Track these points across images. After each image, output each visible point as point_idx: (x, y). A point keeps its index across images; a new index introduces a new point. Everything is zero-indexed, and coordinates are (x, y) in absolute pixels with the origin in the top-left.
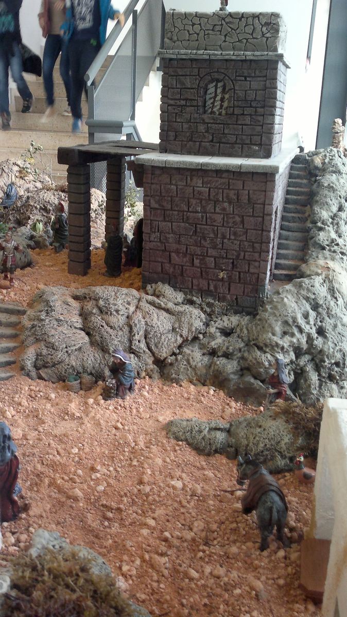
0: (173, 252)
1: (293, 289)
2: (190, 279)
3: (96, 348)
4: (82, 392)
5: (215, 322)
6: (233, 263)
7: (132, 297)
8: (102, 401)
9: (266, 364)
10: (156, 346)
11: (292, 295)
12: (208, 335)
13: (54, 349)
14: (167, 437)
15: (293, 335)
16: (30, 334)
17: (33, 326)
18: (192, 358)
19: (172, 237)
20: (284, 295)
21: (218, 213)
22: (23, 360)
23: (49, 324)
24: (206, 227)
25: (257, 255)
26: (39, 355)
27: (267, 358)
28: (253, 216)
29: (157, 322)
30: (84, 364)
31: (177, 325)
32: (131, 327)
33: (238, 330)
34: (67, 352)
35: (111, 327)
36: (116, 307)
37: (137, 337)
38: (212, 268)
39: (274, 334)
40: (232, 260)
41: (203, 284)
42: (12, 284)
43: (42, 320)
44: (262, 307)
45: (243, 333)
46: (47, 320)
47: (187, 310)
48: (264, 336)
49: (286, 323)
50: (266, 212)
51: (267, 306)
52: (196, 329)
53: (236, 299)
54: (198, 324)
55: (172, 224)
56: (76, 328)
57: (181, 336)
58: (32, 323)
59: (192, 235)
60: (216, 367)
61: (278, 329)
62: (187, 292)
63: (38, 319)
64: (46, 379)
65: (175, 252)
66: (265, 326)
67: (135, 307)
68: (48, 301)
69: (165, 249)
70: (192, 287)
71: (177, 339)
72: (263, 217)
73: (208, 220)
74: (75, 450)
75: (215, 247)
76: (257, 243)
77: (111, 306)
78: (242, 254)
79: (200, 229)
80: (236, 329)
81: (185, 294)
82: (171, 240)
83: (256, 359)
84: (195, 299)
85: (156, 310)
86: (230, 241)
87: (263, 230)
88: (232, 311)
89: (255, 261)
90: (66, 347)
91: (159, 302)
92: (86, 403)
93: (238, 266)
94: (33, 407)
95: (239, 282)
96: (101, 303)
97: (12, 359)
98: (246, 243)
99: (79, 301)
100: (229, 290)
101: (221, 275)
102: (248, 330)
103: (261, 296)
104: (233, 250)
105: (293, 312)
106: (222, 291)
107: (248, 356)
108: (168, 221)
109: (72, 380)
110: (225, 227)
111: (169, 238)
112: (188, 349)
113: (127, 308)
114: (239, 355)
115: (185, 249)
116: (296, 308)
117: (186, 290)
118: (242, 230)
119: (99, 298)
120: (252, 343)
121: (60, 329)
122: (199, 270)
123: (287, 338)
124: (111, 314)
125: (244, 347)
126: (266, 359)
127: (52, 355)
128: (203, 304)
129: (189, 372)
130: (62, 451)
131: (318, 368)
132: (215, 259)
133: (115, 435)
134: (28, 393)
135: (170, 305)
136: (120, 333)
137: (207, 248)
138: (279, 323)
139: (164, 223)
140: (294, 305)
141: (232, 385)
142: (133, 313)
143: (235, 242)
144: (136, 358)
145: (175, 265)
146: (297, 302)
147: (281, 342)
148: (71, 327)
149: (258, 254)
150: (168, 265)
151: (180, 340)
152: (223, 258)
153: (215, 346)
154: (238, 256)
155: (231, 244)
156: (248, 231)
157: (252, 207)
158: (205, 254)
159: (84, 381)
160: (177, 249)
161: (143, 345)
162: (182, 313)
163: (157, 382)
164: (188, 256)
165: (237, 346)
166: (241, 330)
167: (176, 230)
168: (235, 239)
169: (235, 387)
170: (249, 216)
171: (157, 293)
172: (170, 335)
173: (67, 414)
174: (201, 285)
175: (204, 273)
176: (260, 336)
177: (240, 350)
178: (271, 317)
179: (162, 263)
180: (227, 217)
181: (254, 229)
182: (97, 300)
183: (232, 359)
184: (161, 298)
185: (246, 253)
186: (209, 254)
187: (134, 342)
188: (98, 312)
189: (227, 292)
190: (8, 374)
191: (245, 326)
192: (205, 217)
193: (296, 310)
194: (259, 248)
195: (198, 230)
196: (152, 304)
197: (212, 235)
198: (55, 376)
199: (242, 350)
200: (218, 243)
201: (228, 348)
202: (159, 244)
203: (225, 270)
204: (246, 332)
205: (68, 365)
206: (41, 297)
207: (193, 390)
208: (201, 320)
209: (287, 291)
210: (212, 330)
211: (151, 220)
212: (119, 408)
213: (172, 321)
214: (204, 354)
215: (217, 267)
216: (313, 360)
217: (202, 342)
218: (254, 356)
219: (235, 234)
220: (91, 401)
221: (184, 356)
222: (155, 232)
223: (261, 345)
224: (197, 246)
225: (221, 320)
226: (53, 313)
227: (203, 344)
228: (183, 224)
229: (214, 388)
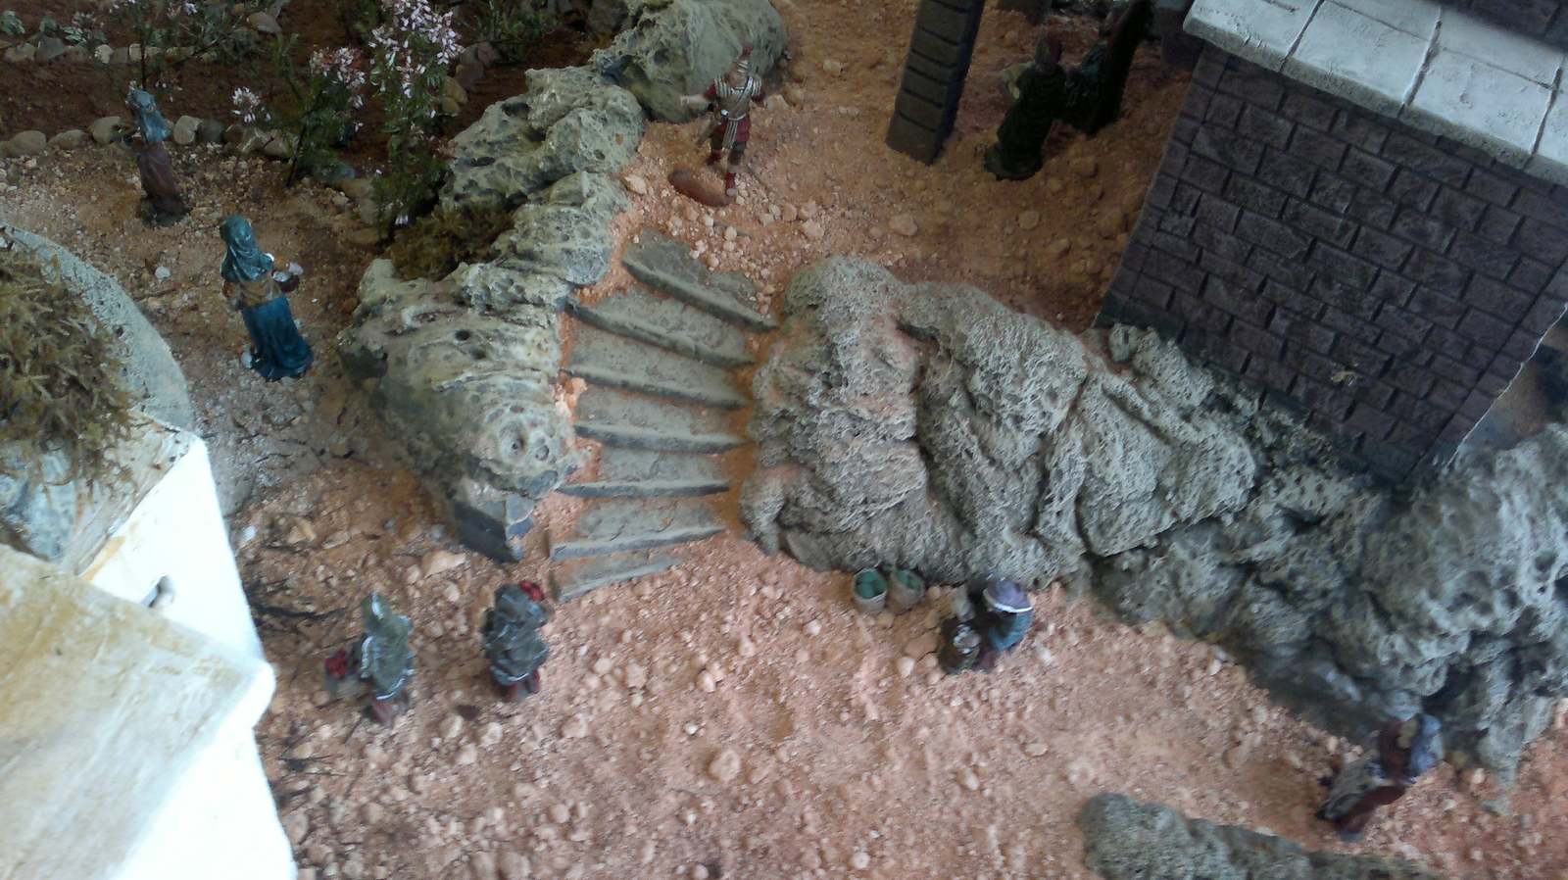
0: (1218, 276)
1: (1537, 471)
2: (1245, 353)
3: (943, 507)
4: (886, 619)
5: (1280, 486)
6: (1389, 363)
7: (1064, 376)
8: (935, 678)
9: (1385, 659)
10: (1101, 528)
11: (1528, 491)
12: (1249, 518)
13: (833, 500)
14: (1083, 862)
15: (1486, 609)
16: (772, 431)
17: (784, 416)
18: (1189, 575)
19: (1229, 242)
20: (1505, 486)
21: (1397, 237)
22: (749, 508)
23: (830, 424)
24: (1345, 255)
25: (1468, 373)
26: (789, 503)
27: (1392, 646)
28: (1505, 282)
29: (1120, 471)
30: (906, 548)
31: (1169, 482)
32: (1045, 475)
33: (1337, 528)
34: (865, 513)
35: (993, 462)
36: (1017, 407)
37: (1056, 506)
38: (1318, 353)
39: (1433, 596)
40: (1386, 358)
41: (1280, 378)
42: (731, 192)
43: (812, 408)
44: (1428, 490)
45: (1350, 548)
46: (825, 414)
47: (1211, 443)
48: (1406, 593)
49: (1481, 577)
50: (1550, 288)
51: (1443, 508)
52: (1222, 505)
53: (1362, 438)
54: (1231, 493)
55: (1241, 213)
56: (896, 441)
57: (1175, 514)
58: (783, 405)
59: (1294, 260)
60: (1245, 617)
61: (1450, 587)
62: (1223, 376)
63: (800, 398)
64: (802, 558)
65: (1224, 278)
66: (1417, 565)
67: (1067, 409)
68: (834, 345)
69: (1199, 259)
70: (1244, 370)
71: (1160, 522)
72: (1537, 297)
73: (1359, 243)
74: (862, 861)
75: (1350, 309)
76: (1485, 346)
77: (1004, 401)
78: (1426, 355)
79: (1326, 255)
80: (1331, 523)
81: (1218, 378)
82: (1223, 249)
83: (1360, 640)
84: (1240, 402)
85: (1126, 425)
86: (1405, 315)
87: (1517, 325)
88: (1336, 459)
89: (1460, 383)
90: (865, 502)
91: (1139, 401)
92: (894, 670)
93: (1401, 374)
94: (765, 663)
95: (1385, 410)
96: (978, 384)
97: (719, 482)
98: (1451, 337)
99: (915, 343)
100: (1350, 412)
101: (1340, 376)
102: (1364, 544)
103: (1435, 462)
104: (1405, 337)
105: (1514, 555)
106: (1326, 409)
107: (1341, 622)
108: (1232, 202)
109: (869, 591)
110: (1405, 277)
111: (1219, 242)
112: (1184, 545)
113: (1044, 413)
114: (1318, 604)
115: (1257, 284)
116: (1526, 542)
117: (1223, 371)
118: (1453, 301)
119: (974, 366)
120: (1365, 586)
121: (856, 445)
122: (1280, 344)
123: (1470, 616)
124: (999, 423)
125: (1340, 588)
126: (1388, 645)
127: (826, 514)
128: (1260, 419)
129: (1169, 605)
130: (832, 854)
131: (1516, 675)
132: (1337, 338)
133: (958, 813)
134: (754, 602)
135: (1168, 419)
136: (1013, 486)
137: (1326, 305)
138: (1461, 574)
139: (1217, 203)
140: (1522, 532)
141: (1275, 669)
142: (1059, 429)
143: (1419, 321)
144: (1040, 551)
145: (1213, 307)
146: (1533, 521)
147: (1444, 623)
148: (884, 438)
149: (1476, 373)
150: (1192, 300)
151: (1167, 522)
152: (1364, 342)
153: (1260, 558)
154: (1408, 356)
155: (1403, 322)
156: (1472, 312)
157: (1515, 258)
158: (1314, 316)
159: (897, 597)
160: (1235, 275)
161: (1066, 527)
162: (1195, 447)
163: (1080, 604)
164: (1260, 301)
165: (1321, 583)
166: (1346, 535)
167: (1249, 232)
168: (1421, 315)
169: (1281, 676)
170: (1496, 279)
171: (1137, 363)
172: (1146, 508)
173: (847, 703)
174: (1270, 376)
175: (1289, 355)
176: (1394, 586)
177: (1325, 593)
178: (1443, 550)
179: (1175, 289)
180: (1421, 257)
181: (1493, 315)
182: (965, 367)
183: (1296, 609)
184: (1145, 386)
185: (1440, 358)
186: (1325, 320)
187: (1044, 518)
188: (964, 404)
189: (1341, 417)
190: (709, 528)
191: (1358, 532)
192: (1351, 233)
193: (1523, 552)
194: (1483, 362)
195: (1318, 254)
196: (1119, 401)
197: (1354, 282)
198: (824, 558)
199: (1331, 596)
200: (1365, 306)
201: (1293, 575)
202: (1183, 244)
203: (1356, 370)
204: (1357, 550)
205: (864, 546)
206: (814, 307)
207: (1167, 650)
208: (1243, 482)
209: (1518, 472)
210: (1265, 510)
211: (1180, 181)
212: (976, 705)
213: (1161, 464)
214: (1222, 565)
215: (1335, 355)
216: (1513, 651)
217: (1226, 532)
218: (1358, 632)
219: (1427, 303)
220: (908, 666)
221: (1167, 562)
222: (1181, 214)
223: (1389, 607)
224: (1298, 289)
225: (1298, 481)
226: (843, 390)
227: (1227, 538)
228: (1275, 225)
229: (1222, 655)
